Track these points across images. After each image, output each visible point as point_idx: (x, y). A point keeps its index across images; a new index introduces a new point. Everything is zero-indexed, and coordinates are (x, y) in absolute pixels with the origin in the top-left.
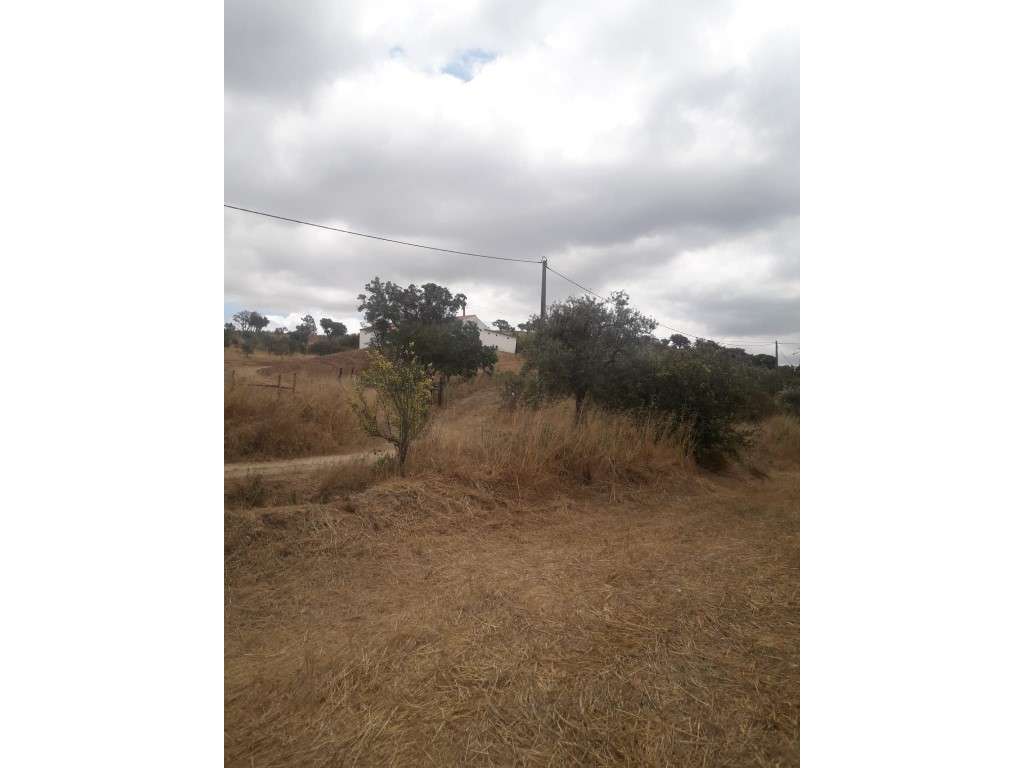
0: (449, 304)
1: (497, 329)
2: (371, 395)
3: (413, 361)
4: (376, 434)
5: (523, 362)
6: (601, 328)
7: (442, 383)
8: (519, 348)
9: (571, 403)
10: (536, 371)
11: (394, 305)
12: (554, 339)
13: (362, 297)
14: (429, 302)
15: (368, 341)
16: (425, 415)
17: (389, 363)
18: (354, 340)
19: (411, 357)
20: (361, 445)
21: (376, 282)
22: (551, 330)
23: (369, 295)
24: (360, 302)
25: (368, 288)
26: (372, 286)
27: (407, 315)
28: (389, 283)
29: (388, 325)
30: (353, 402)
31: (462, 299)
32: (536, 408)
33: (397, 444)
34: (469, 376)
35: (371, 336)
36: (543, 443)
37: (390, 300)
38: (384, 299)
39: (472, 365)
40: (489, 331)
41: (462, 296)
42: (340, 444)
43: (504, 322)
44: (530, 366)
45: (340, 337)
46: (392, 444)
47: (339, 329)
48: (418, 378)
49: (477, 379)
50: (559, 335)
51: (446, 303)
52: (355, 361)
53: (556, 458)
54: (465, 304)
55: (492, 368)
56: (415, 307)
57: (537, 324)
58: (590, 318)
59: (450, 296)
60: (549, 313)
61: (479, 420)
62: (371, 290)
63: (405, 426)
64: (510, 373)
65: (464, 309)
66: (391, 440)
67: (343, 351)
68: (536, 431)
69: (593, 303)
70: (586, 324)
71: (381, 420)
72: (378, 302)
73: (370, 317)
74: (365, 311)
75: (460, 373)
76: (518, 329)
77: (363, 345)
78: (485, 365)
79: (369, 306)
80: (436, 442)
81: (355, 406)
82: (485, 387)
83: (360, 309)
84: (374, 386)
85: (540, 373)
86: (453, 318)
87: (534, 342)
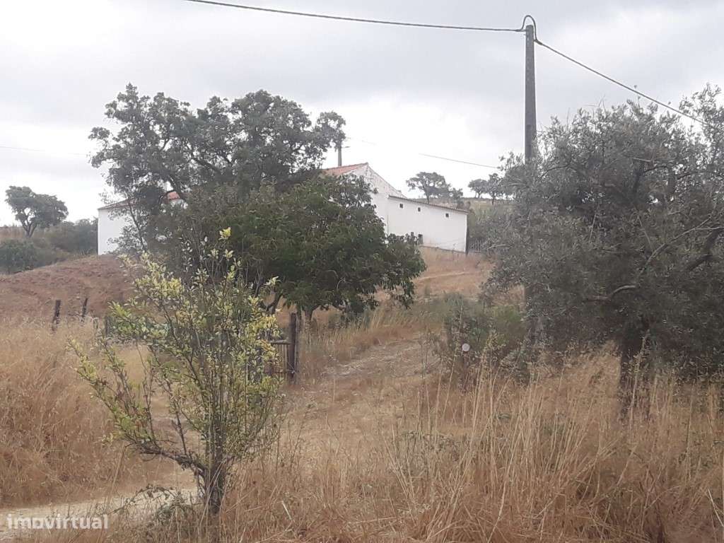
0: (303, 138)
1: (418, 194)
2: (135, 358)
3: (231, 275)
4: (151, 449)
5: (488, 270)
6: (673, 178)
7: (294, 328)
8: (474, 239)
9: (607, 364)
10: (521, 289)
11: (176, 149)
12: (562, 210)
13: (101, 133)
14: (256, 138)
15: (119, 234)
16: (260, 403)
17: (175, 282)
18: (85, 237)
19: (225, 265)
20: (116, 479)
21: (131, 95)
22: (552, 189)
23: (115, 127)
24: (97, 146)
25: (112, 111)
26: (122, 106)
27: (206, 169)
28: (161, 95)
29: (163, 195)
30: (95, 375)
31: (333, 124)
32: (524, 378)
33: (201, 470)
34: (357, 308)
35: (125, 221)
36: (545, 460)
37: (166, 138)
38: (150, 135)
39: (366, 282)
40: (402, 201)
41: (334, 117)
42: (65, 478)
43: (436, 177)
44: (505, 278)
45: (52, 230)
46: (189, 472)
47: (49, 210)
48: (244, 316)
49: (376, 317)
50: (572, 201)
51: (295, 136)
52: (88, 282)
53: (579, 494)
54: (342, 136)
55: (410, 289)
56: (221, 149)
57: (518, 176)
58: (648, 155)
59: (304, 120)
60: (545, 150)
61: (388, 411)
62: (121, 116)
63: (217, 428)
64: (456, 299)
65: (339, 147)
66: (185, 461)
67: (63, 260)
68: (525, 432)
69: (650, 118)
70: (639, 173)
71: (161, 416)
72: (140, 142)
73: (121, 179)
74: (109, 164)
75: (336, 302)
76: (469, 193)
77: (106, 246)
78: (394, 281)
79: (117, 154)
80: (288, 467)
81: (99, 385)
82: (395, 334)
83: (97, 161)
84: (140, 337)
85: (529, 293)
86: (315, 172)
87: (514, 220)
